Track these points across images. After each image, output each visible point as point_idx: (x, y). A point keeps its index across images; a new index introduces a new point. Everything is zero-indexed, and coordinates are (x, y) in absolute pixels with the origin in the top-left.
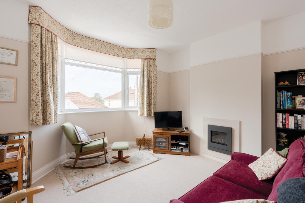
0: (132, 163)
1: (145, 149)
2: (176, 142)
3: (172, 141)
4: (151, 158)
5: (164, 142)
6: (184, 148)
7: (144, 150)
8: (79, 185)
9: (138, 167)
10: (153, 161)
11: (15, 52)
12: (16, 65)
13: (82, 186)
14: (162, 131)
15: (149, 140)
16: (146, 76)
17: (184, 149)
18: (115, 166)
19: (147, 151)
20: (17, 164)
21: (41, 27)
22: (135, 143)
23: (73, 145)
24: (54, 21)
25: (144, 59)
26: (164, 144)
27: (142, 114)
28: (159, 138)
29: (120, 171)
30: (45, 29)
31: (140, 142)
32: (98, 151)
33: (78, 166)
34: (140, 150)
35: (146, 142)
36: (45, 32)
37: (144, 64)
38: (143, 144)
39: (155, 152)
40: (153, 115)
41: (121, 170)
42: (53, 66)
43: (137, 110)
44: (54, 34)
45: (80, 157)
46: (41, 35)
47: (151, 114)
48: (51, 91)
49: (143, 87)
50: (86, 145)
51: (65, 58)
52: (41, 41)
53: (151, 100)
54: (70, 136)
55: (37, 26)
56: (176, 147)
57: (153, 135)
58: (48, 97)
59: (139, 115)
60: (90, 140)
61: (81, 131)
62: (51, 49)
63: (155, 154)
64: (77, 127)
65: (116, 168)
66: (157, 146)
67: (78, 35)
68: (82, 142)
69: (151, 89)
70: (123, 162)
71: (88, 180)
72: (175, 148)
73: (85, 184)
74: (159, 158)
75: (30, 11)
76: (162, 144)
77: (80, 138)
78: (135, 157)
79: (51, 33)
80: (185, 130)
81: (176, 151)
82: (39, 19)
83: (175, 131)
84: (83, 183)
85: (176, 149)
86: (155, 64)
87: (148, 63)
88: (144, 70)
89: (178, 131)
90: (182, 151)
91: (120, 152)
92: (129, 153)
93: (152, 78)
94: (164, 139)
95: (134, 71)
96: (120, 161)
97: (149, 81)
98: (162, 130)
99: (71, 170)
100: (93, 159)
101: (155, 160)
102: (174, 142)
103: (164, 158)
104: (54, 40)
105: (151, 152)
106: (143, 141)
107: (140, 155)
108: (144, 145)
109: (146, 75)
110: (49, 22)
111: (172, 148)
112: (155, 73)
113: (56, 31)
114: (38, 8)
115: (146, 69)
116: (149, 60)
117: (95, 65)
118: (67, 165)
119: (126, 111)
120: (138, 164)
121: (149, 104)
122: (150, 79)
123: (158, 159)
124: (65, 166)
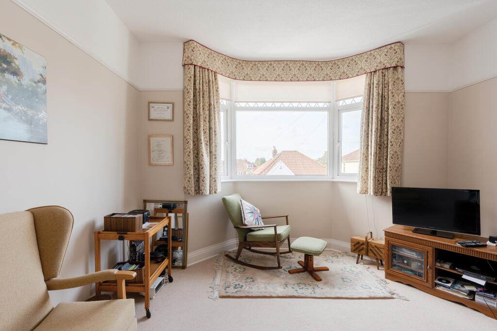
0: (326, 283)
1: (372, 263)
2: (451, 268)
3: (438, 264)
4: (373, 288)
5: (416, 260)
6: (481, 293)
7: (367, 266)
8: (228, 289)
9: (333, 296)
10: (373, 295)
11: (171, 105)
12: (173, 120)
13: (231, 291)
14: (410, 234)
15: (377, 247)
16: (374, 109)
17: (478, 295)
18: (292, 279)
19: (373, 269)
20: (143, 238)
21: (195, 66)
22: (348, 246)
23: (235, 227)
24: (212, 52)
25: (371, 72)
26: (414, 266)
27: (365, 189)
28: (402, 247)
29: (296, 291)
30: (200, 67)
31: (357, 246)
32: (268, 244)
33: (243, 261)
34: (357, 263)
35: (371, 250)
36: (199, 71)
37: (369, 85)
38: (364, 252)
39: (389, 276)
40: (389, 193)
41: (298, 289)
42: (210, 116)
43: (356, 181)
44: (212, 71)
45: (252, 248)
46: (195, 76)
47: (387, 191)
48: (207, 149)
49: (368, 134)
50: (254, 231)
51: (236, 102)
52: (195, 84)
53: (387, 160)
54: (233, 215)
55: (189, 65)
56: (452, 282)
57: (386, 238)
58: (201, 159)
59: (359, 192)
60: (263, 225)
61: (249, 208)
62: (208, 92)
63: (388, 281)
64: (243, 202)
65: (292, 282)
66: (395, 265)
67: (247, 62)
68: (246, 225)
69: (387, 136)
70: (310, 277)
71: (242, 286)
72: (449, 285)
73: (236, 290)
74: (394, 294)
75: (184, 50)
76: (408, 264)
77: (245, 219)
78: (338, 274)
79: (208, 70)
80: (488, 243)
81: (450, 292)
82: (192, 55)
83: (453, 240)
84: (235, 288)
85: (452, 287)
86: (398, 78)
87: (381, 80)
88: (371, 97)
89: (462, 241)
90: (474, 299)
91: (309, 256)
92: (332, 262)
93: (390, 111)
94: (414, 254)
95: (353, 102)
96: (306, 273)
97: (382, 118)
98: (411, 232)
99: (232, 263)
100: (268, 256)
101: (382, 295)
102: (446, 267)
103: (408, 299)
104: (211, 80)
105: (381, 273)
106: (364, 246)
107: (352, 273)
108: (367, 255)
109: (375, 106)
110: (204, 55)
111: (440, 280)
112: (399, 98)
113: (215, 65)
114: (191, 42)
115: (375, 94)
116: (383, 73)
117: (295, 103)
118: (230, 255)
119: (333, 183)
120: (336, 290)
121: (381, 170)
122: (386, 113)
123: (389, 295)
124: (227, 256)
